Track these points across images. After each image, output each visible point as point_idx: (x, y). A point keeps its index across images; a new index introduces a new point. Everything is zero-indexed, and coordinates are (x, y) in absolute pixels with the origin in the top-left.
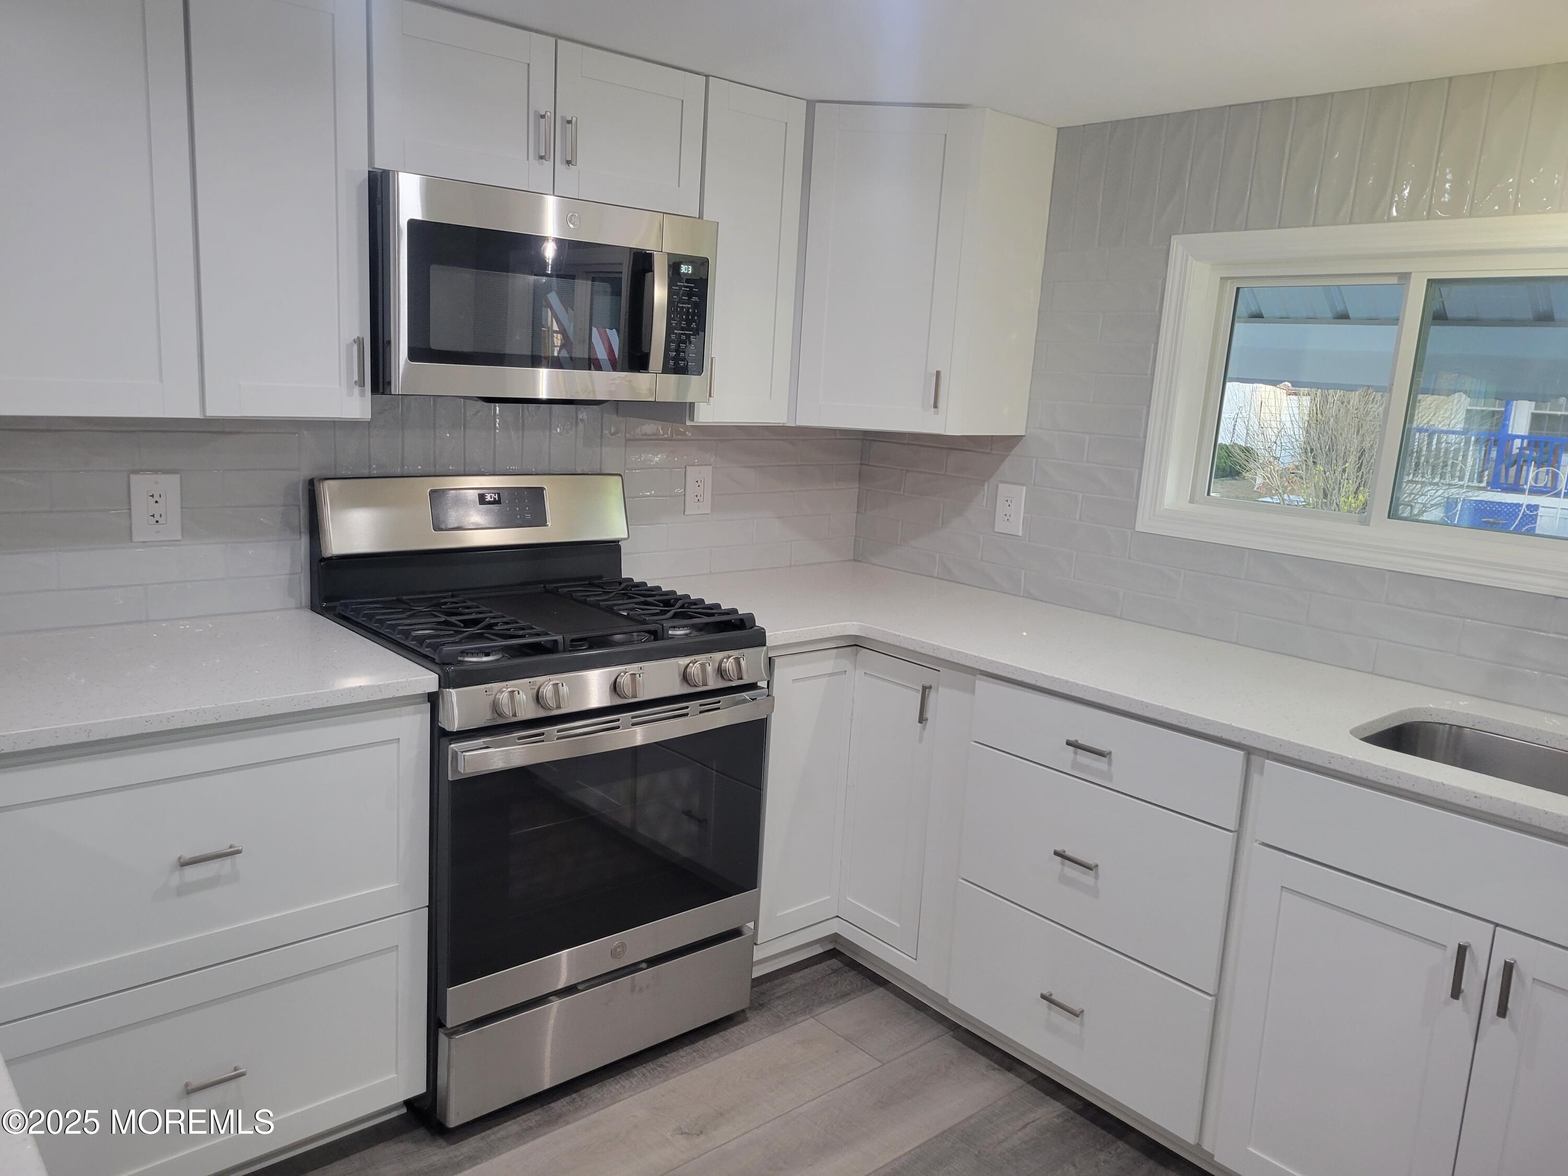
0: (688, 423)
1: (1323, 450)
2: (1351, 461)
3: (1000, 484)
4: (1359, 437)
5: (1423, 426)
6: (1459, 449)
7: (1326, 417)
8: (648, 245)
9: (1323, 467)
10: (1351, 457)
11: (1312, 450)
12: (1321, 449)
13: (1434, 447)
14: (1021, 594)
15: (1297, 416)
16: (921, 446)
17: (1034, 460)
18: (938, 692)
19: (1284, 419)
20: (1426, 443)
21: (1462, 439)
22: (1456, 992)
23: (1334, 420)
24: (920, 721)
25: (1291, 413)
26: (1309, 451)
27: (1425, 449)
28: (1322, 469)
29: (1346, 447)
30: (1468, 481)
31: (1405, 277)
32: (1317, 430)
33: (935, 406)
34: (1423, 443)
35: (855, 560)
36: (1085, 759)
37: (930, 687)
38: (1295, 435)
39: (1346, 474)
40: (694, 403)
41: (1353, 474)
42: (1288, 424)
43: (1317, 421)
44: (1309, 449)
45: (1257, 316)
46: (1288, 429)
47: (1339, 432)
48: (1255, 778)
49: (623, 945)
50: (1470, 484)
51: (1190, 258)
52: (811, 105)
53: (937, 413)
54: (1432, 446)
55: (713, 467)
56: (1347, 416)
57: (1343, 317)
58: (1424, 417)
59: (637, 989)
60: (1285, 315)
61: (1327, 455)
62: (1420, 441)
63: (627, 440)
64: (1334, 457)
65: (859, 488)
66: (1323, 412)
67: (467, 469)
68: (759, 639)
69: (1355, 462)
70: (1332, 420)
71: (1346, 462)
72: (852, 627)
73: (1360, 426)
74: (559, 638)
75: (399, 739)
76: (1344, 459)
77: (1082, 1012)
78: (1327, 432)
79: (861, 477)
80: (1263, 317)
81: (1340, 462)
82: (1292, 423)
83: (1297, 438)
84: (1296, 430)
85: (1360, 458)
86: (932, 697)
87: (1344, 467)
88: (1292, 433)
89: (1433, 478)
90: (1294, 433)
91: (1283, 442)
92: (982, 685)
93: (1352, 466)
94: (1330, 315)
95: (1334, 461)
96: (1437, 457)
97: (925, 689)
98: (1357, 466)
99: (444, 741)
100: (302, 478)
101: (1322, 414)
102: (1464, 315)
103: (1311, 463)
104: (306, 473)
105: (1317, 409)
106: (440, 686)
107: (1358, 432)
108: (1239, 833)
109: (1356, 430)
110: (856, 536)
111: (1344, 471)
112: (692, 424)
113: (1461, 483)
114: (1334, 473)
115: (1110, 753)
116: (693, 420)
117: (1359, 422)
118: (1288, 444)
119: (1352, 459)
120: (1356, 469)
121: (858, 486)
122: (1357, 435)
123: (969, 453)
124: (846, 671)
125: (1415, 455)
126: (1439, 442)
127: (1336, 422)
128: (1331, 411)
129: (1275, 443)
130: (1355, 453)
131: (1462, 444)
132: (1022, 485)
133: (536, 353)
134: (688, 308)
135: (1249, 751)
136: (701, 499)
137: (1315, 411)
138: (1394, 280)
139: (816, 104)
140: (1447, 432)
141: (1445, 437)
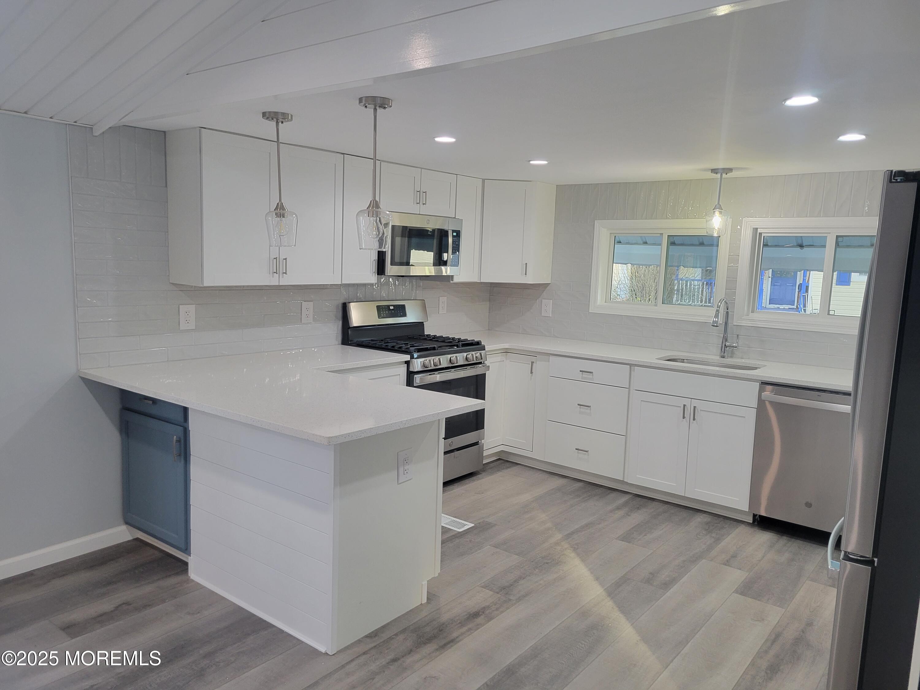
0: (451, 282)
1: (639, 290)
2: (652, 295)
3: (543, 300)
4: (655, 283)
5: (683, 278)
6: (699, 288)
7: (639, 274)
8: (445, 228)
9: (640, 298)
10: (652, 293)
11: (634, 291)
12: (638, 290)
13: (688, 287)
14: (552, 336)
15: (626, 274)
16: (512, 288)
17: (554, 291)
18: (536, 363)
19: (620, 276)
20: (685, 285)
21: (700, 283)
22: (684, 417)
23: (643, 276)
24: (531, 373)
25: (623, 272)
26: (633, 291)
27: (684, 288)
28: (640, 299)
29: (649, 289)
30: (705, 303)
31: (662, 234)
32: (636, 281)
33: (526, 274)
34: (683, 284)
35: (489, 330)
36: (585, 375)
37: (534, 362)
38: (626, 284)
39: (651, 302)
40: (453, 276)
41: (654, 301)
42: (623, 278)
43: (635, 276)
44: (633, 290)
45: (619, 242)
46: (623, 281)
47: (646, 282)
48: (632, 372)
49: (452, 442)
50: (705, 304)
51: (601, 227)
52: (484, 180)
53: (526, 277)
54: (688, 286)
55: (447, 298)
56: (649, 274)
57: (645, 243)
58: (683, 273)
59: (455, 457)
60: (628, 242)
61: (641, 292)
62: (682, 284)
63: (423, 288)
64: (644, 293)
65: (489, 304)
66: (638, 272)
67: (381, 299)
68: (483, 348)
69: (654, 295)
70: (642, 276)
71: (650, 296)
72: (506, 346)
73: (655, 278)
74: (436, 346)
75: (400, 374)
76: (649, 294)
77: (588, 451)
78: (640, 282)
79: (490, 300)
80: (621, 243)
81: (647, 295)
82: (624, 278)
83: (627, 285)
84: (627, 281)
85: (656, 294)
86: (534, 364)
87: (649, 298)
88: (625, 283)
89: (689, 302)
90: (626, 282)
91: (621, 287)
92: (552, 358)
93: (653, 298)
94: (642, 242)
95: (645, 296)
96: (690, 291)
97: (532, 363)
98: (655, 297)
99: (412, 375)
100: (341, 303)
101: (637, 273)
102: (680, 243)
103: (634, 296)
104: (342, 301)
105: (635, 271)
106: (411, 359)
107: (654, 281)
108: (629, 388)
109: (653, 280)
110: (489, 321)
111: (649, 300)
112: (452, 282)
113: (701, 304)
114: (645, 301)
115: (593, 372)
116: (453, 281)
117: (654, 276)
118: (623, 288)
119: (653, 294)
120: (654, 299)
121: (489, 303)
122: (654, 283)
123: (531, 290)
124: (503, 361)
125: (680, 291)
126: (690, 285)
127: (644, 277)
128: (641, 271)
129: (617, 287)
130: (653, 291)
131: (701, 285)
132: (551, 300)
133: (408, 261)
134: (455, 246)
135: (631, 365)
136: (444, 308)
137: (634, 271)
138: (659, 235)
139: (485, 180)
140: (694, 280)
141: (693, 282)
